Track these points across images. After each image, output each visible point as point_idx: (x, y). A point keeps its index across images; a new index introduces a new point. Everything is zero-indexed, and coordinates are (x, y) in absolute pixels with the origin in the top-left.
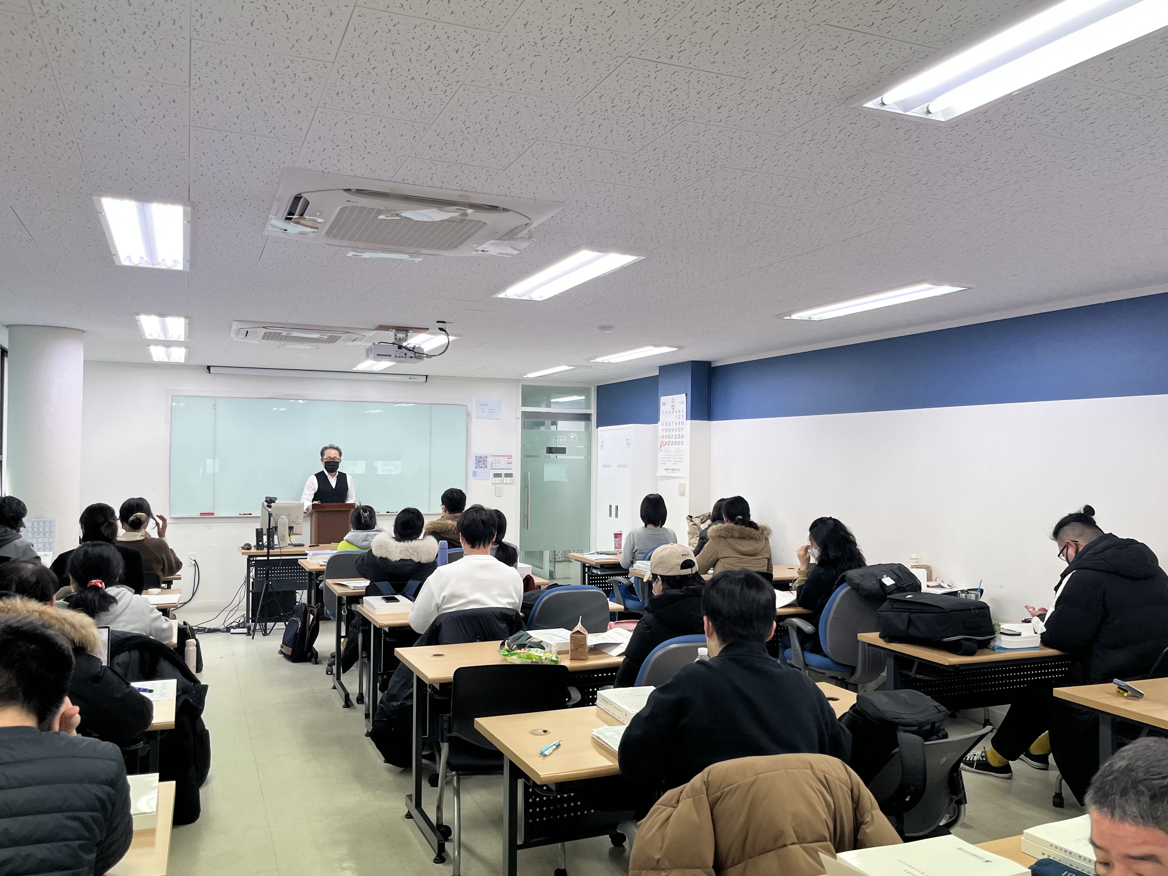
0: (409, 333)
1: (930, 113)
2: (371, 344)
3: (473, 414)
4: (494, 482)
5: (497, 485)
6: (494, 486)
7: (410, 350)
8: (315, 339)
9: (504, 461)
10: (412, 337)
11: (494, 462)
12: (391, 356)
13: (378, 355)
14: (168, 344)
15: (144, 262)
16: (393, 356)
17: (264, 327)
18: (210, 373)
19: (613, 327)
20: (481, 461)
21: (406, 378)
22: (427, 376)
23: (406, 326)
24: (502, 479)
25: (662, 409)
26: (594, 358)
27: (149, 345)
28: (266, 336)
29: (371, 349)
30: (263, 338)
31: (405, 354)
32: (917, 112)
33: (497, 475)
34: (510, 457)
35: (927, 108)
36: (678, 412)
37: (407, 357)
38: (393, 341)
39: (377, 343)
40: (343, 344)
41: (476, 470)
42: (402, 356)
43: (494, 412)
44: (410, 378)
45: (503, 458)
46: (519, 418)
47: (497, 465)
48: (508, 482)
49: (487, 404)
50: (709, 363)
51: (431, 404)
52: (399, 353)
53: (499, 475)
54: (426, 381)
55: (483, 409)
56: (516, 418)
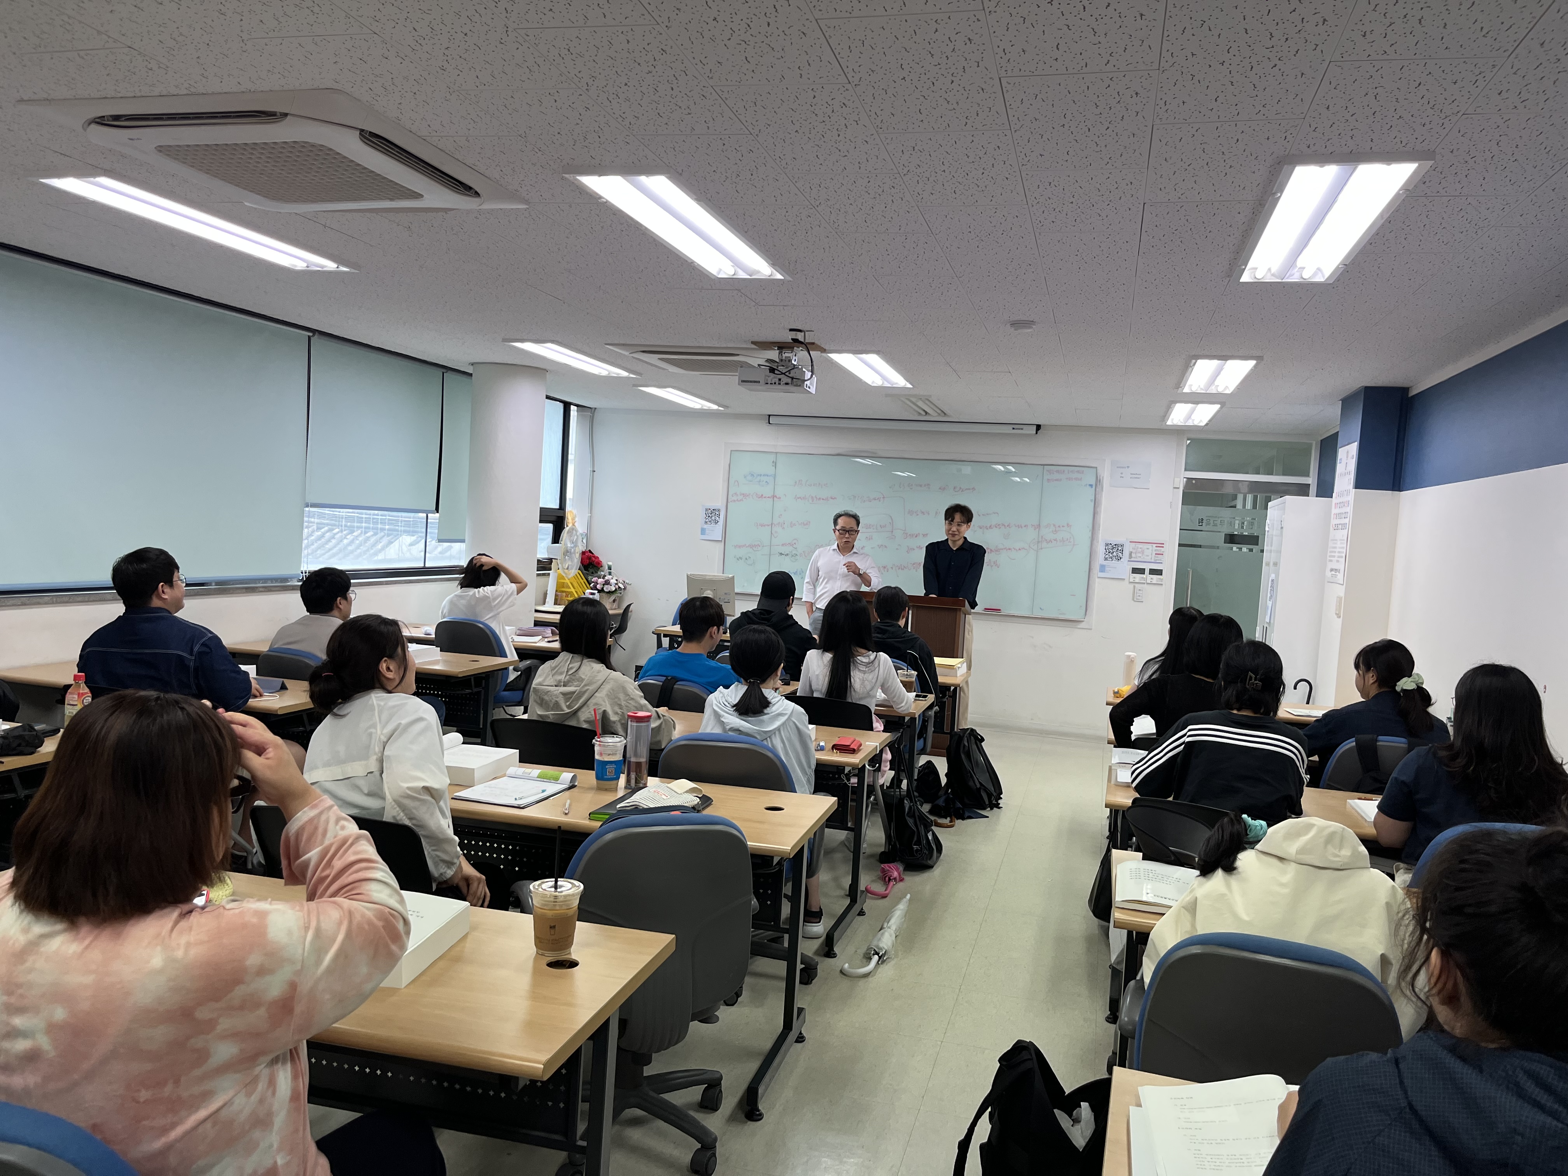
3: (1106, 482)
4: (1131, 580)
5: (1136, 585)
6: (1132, 586)
7: (782, 373)
9: (1150, 551)
11: (1134, 551)
12: (759, 382)
13: (743, 381)
16: (762, 382)
18: (769, 423)
20: (1114, 551)
21: (1008, 430)
22: (1038, 427)
24: (1144, 576)
25: (1338, 470)
31: (780, 380)
33: (1135, 571)
34: (1161, 545)
36: (1349, 475)
37: (782, 383)
41: (1105, 563)
42: (777, 383)
43: (1138, 478)
44: (1013, 429)
45: (1149, 546)
46: (1178, 488)
47: (1140, 555)
48: (1154, 582)
49: (1128, 467)
50: (1405, 390)
51: (1044, 465)
52: (771, 378)
53: (1141, 571)
54: (1037, 433)
55: (1122, 473)
56: (1175, 488)
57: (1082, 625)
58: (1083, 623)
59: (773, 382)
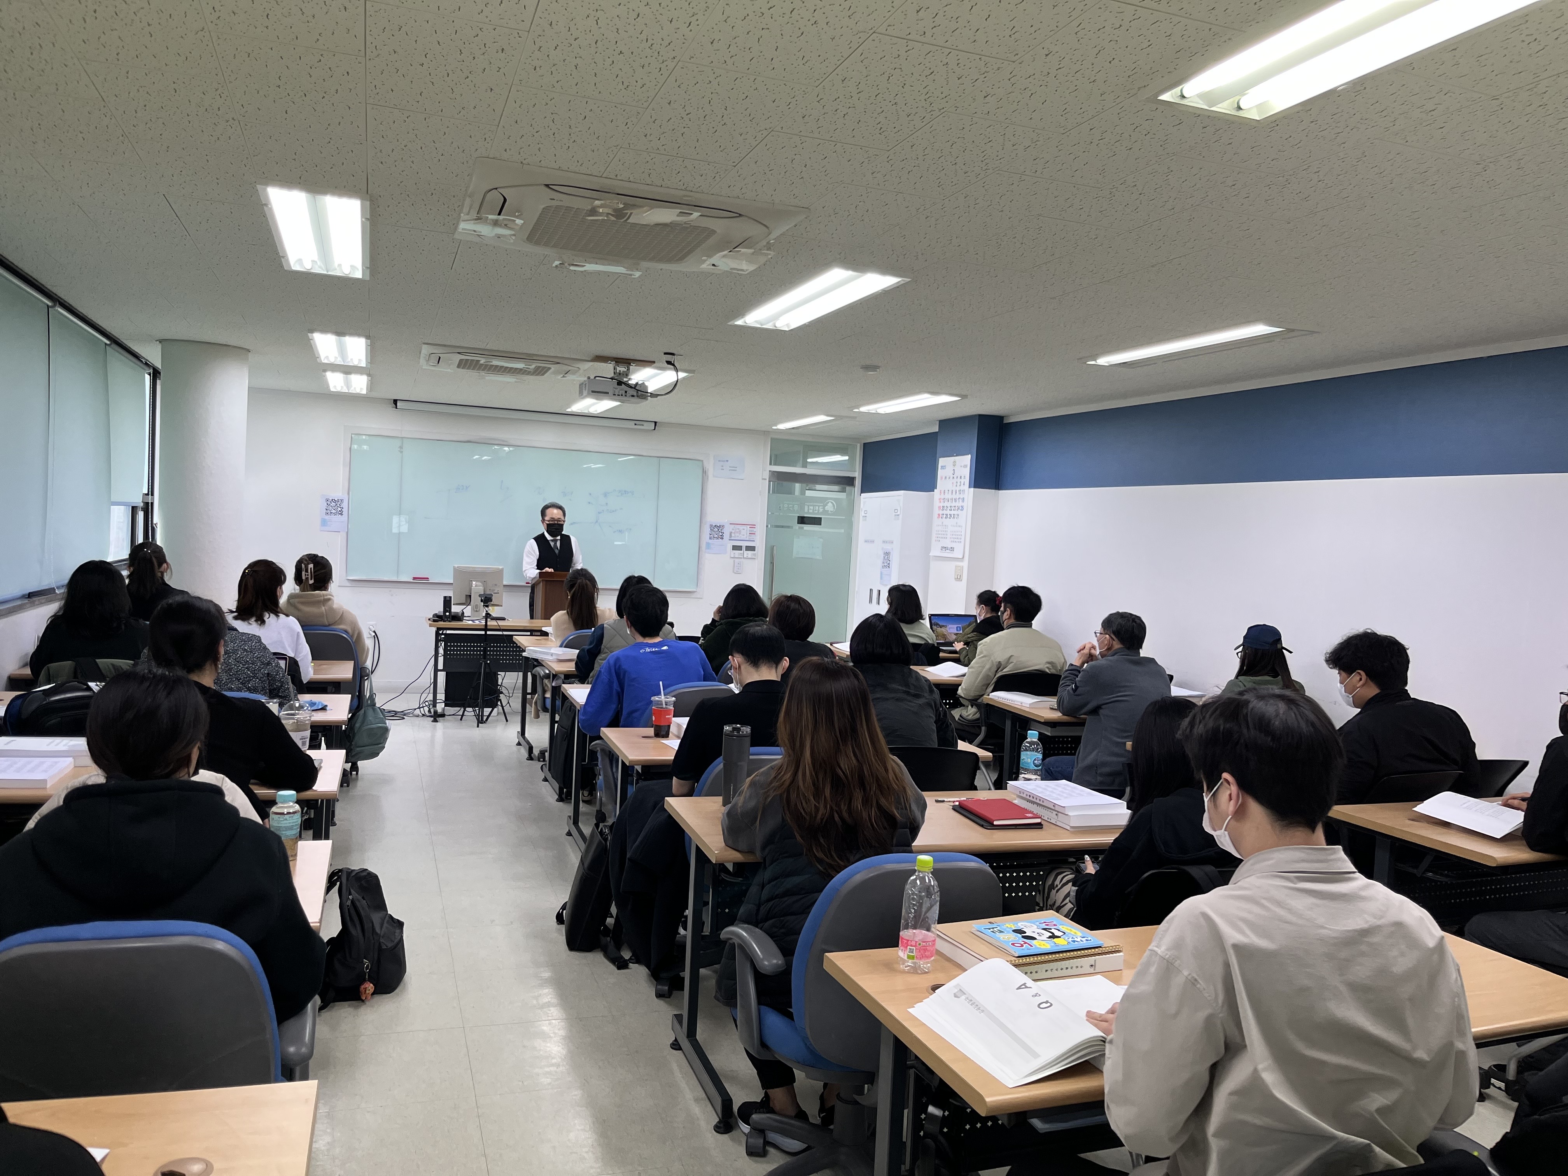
0: (631, 367)
1: (1241, 109)
2: (586, 379)
3: (710, 473)
4: (733, 553)
5: (737, 560)
6: (733, 559)
7: (631, 387)
8: (521, 369)
9: (745, 531)
10: (635, 372)
11: (733, 531)
12: (608, 393)
13: (593, 392)
14: (347, 370)
15: (317, 267)
16: (611, 393)
17: (458, 353)
18: (396, 408)
19: (878, 367)
20: (717, 531)
21: (631, 425)
22: (656, 423)
23: (628, 357)
24: (742, 551)
25: (940, 473)
26: (858, 407)
27: (325, 371)
28: (462, 364)
29: (585, 384)
30: (458, 367)
31: (626, 392)
32: (1225, 107)
33: (735, 548)
34: (753, 526)
35: (1238, 103)
36: (959, 477)
37: (628, 395)
38: (612, 375)
39: (592, 377)
40: (552, 379)
41: (710, 541)
42: (624, 395)
43: (735, 470)
44: (635, 424)
45: (744, 527)
46: (765, 479)
47: (737, 535)
48: (749, 557)
49: (727, 461)
50: (1001, 418)
51: (660, 457)
52: (618, 390)
53: (738, 548)
54: (655, 429)
55: (722, 466)
56: (763, 479)
57: (694, 595)
58: (695, 593)
59: (620, 394)
